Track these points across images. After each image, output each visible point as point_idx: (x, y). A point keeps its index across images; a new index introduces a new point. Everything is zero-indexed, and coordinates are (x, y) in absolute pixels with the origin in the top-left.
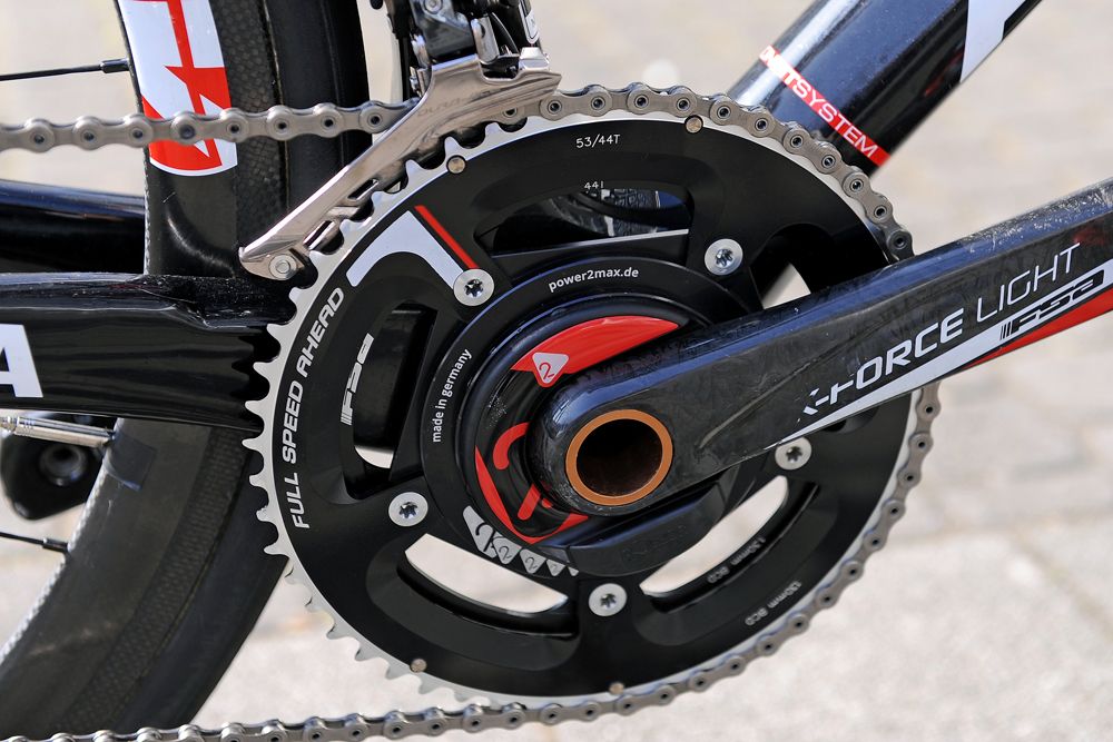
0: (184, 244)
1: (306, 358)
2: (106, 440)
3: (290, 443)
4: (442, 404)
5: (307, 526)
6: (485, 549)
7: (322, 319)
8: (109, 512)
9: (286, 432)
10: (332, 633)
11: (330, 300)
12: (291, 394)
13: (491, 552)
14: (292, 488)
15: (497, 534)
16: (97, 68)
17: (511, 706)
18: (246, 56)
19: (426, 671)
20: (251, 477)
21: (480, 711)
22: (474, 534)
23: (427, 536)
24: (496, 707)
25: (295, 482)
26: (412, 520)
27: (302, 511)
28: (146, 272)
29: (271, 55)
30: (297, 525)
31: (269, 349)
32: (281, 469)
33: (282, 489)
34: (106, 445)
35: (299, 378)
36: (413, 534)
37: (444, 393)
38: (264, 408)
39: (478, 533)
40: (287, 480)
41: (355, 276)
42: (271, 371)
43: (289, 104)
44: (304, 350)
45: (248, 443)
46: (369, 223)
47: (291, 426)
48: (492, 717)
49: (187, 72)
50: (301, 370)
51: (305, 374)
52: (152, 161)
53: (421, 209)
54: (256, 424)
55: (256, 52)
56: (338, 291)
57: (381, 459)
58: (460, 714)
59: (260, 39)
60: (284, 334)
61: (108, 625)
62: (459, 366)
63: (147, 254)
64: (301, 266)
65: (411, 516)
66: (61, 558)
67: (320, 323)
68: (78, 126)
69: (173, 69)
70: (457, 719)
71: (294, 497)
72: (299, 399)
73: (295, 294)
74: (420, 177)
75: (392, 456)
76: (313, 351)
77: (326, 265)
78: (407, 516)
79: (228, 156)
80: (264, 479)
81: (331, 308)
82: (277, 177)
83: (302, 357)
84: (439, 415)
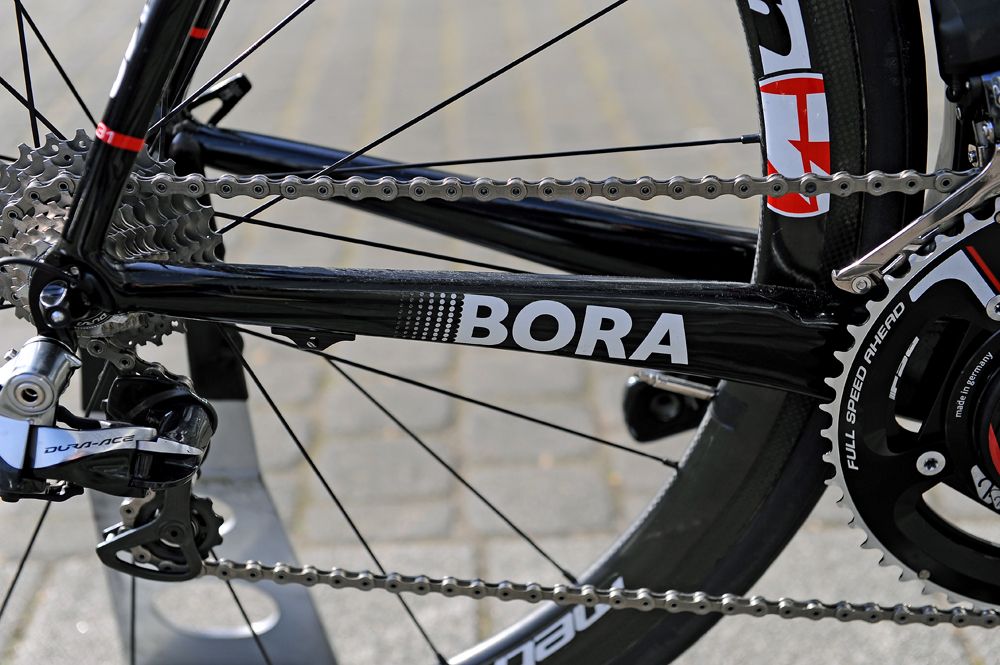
0: (783, 266)
1: (872, 351)
2: (712, 395)
3: (852, 409)
4: (965, 390)
5: (857, 468)
6: (984, 497)
7: (887, 324)
8: (710, 445)
9: (850, 401)
10: (865, 544)
11: (895, 311)
12: (858, 375)
13: (988, 500)
14: (850, 441)
15: (995, 487)
16: (739, 140)
17: (988, 611)
18: (846, 134)
19: (930, 579)
20: (822, 431)
21: (964, 612)
22: (977, 484)
23: (941, 483)
24: (976, 610)
25: (853, 437)
26: (932, 472)
27: (854, 458)
28: (753, 282)
29: (862, 134)
30: (850, 467)
31: (847, 342)
32: (844, 427)
33: (843, 441)
34: (712, 398)
35: (865, 364)
36: (932, 481)
37: (969, 382)
38: (836, 383)
39: (980, 486)
40: (847, 435)
41: (915, 295)
42: (846, 358)
43: (884, 170)
44: (871, 345)
45: (822, 407)
46: (930, 257)
47: (855, 398)
48: (974, 618)
49: (803, 145)
50: (867, 359)
51: (869, 362)
52: (769, 206)
53: (971, 249)
54: (830, 395)
55: (853, 132)
56: (901, 304)
57: (913, 426)
58: (950, 612)
59: (857, 122)
60: (858, 332)
61: (697, 523)
62: (983, 363)
63: (755, 269)
64: (875, 284)
65: (932, 469)
66: (674, 472)
67: (885, 326)
68: (737, 181)
69: (793, 143)
70: (947, 616)
71: (851, 447)
72: (862, 379)
73: (870, 305)
74: (972, 225)
75: (920, 425)
76: (877, 346)
77: (894, 285)
78: (929, 468)
79: (823, 203)
80: (830, 433)
81: (894, 316)
82: (855, 221)
83: (869, 350)
84: (962, 398)
